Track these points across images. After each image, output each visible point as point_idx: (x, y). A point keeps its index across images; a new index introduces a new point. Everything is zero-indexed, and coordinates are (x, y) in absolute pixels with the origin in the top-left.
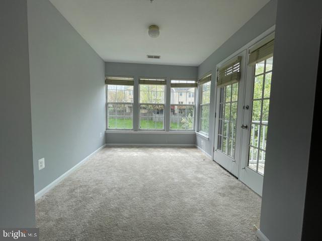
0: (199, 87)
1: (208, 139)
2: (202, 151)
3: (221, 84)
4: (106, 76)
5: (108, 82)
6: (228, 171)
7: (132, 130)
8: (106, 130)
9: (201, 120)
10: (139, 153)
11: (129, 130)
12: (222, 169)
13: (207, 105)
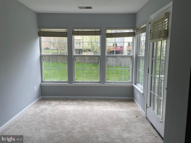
0: (136, 36)
1: (143, 94)
2: (137, 106)
3: (152, 39)
4: (39, 27)
5: (42, 34)
6: (157, 131)
7: (67, 82)
8: (41, 82)
9: (139, 71)
10: (72, 106)
11: (64, 82)
12: (152, 128)
13: (142, 57)
